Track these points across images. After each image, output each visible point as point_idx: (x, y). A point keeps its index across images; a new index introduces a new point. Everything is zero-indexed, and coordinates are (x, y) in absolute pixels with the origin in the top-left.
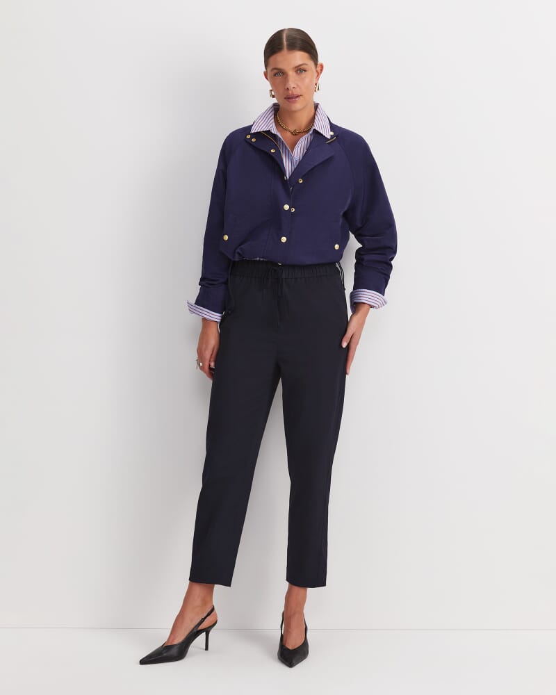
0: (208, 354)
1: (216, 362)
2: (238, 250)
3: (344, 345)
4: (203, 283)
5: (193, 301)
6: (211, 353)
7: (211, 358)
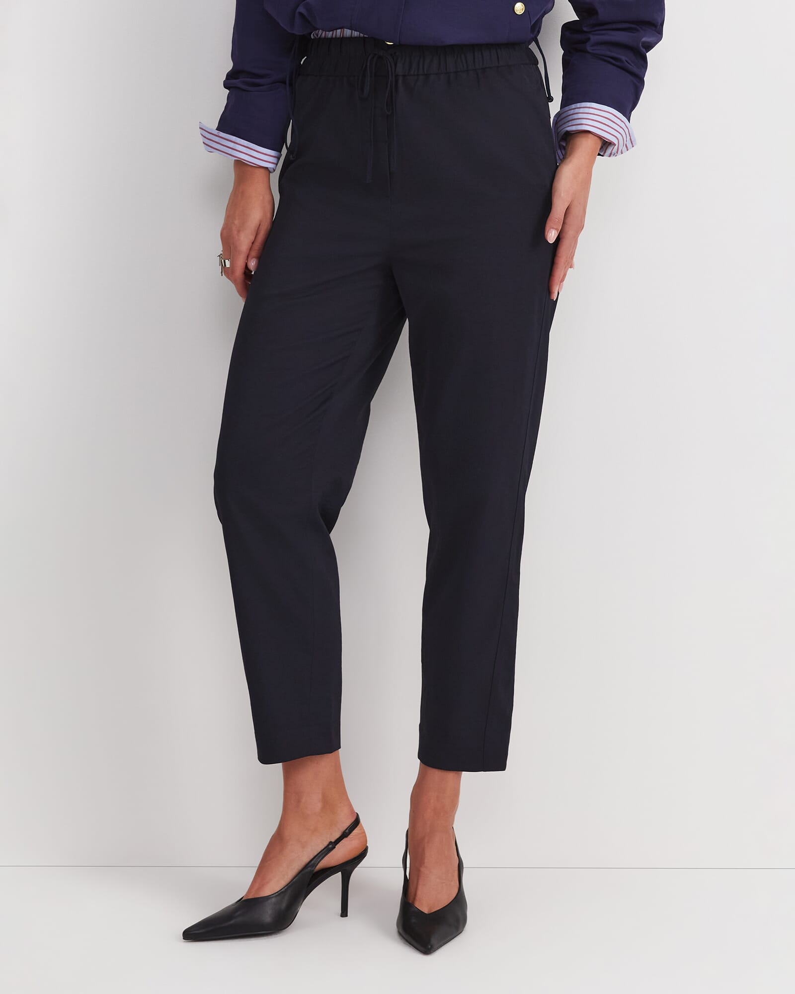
0: (245, 241)
1: (260, 258)
2: (301, 9)
3: (551, 236)
4: (233, 82)
5: (213, 123)
6: (252, 238)
7: (251, 249)
